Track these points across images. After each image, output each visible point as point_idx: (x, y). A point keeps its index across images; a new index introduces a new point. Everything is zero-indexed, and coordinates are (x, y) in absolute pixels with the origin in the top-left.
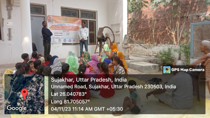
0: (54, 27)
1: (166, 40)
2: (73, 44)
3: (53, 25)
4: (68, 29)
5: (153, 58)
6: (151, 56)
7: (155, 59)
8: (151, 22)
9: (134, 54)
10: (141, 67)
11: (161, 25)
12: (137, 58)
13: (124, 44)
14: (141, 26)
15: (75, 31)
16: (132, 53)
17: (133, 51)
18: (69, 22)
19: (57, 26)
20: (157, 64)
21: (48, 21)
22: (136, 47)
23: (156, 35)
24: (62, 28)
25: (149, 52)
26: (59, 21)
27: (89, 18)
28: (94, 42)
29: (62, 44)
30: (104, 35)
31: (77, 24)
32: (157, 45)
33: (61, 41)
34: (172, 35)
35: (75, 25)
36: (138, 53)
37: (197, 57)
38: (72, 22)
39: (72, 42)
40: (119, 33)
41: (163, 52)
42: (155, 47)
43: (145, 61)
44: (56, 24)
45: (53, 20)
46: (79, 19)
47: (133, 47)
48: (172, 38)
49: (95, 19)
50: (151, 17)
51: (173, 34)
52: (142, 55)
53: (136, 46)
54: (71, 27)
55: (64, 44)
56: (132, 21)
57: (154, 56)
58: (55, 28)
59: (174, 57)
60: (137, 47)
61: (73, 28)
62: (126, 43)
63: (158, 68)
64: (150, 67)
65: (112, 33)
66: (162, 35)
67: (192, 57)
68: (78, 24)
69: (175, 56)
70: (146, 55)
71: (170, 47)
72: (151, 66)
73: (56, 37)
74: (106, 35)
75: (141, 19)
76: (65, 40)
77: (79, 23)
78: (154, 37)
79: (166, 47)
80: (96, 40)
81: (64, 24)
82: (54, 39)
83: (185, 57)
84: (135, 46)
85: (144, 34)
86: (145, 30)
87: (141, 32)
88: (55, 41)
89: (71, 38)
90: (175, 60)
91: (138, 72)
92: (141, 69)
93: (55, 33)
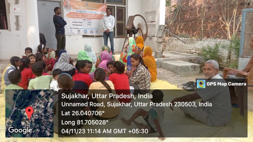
0: (71, 15)
1: (218, 34)
2: (97, 36)
3: (70, 13)
4: (90, 17)
5: (194, 56)
6: (192, 54)
7: (197, 58)
8: (200, 11)
9: (172, 50)
10: (176, 68)
11: (214, 13)
12: (175, 56)
13: (158, 38)
14: (187, 15)
15: (99, 20)
16: (169, 49)
17: (172, 47)
18: (91, 8)
19: (76, 13)
20: (199, 63)
21: (64, 7)
22: (175, 42)
23: (206, 27)
24: (82, 16)
25: (191, 49)
26: (78, 7)
27: (117, 3)
28: (122, 34)
29: (82, 36)
30: (135, 26)
31: (101, 11)
32: (201, 40)
33: (81, 32)
35: (99, 13)
36: (177, 49)
37: (248, 57)
38: (94, 8)
39: (94, 34)
40: (154, 23)
41: (208, 49)
42: (199, 42)
43: (183, 60)
44: (75, 11)
45: (70, 6)
46: (104, 5)
47: (172, 41)
49: (125, 5)
50: (200, 3)
51: (228, 26)
52: (182, 52)
53: (176, 40)
54: (93, 14)
55: (84, 36)
56: (176, 9)
57: (198, 53)
58: (73, 16)
59: (221, 55)
60: (177, 42)
61: (95, 17)
62: (160, 35)
63: (199, 69)
64: (188, 67)
65: (145, 23)
66: (214, 27)
69: (223, 55)
70: (187, 52)
71: (218, 43)
72: (189, 66)
73: (75, 27)
74: (139, 25)
75: (188, 6)
76: (85, 31)
77: (104, 9)
78: (202, 29)
79: (213, 42)
80: (125, 32)
81: (85, 11)
82: (72, 29)
83: (235, 56)
84: (174, 40)
85: (190, 25)
86: (193, 20)
87: (188, 23)
88: (73, 32)
89: (93, 29)
90: (223, 59)
91: (172, 73)
92: (175, 70)
93: (73, 22)
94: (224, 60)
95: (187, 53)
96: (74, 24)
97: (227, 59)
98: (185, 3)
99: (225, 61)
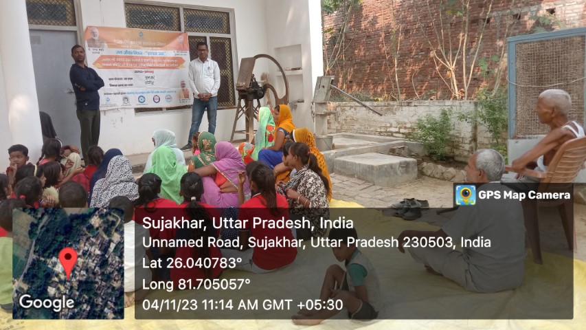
0: (106, 62)
1: (430, 87)
2: (168, 109)
3: (102, 57)
4: (150, 65)
5: (399, 140)
6: (392, 135)
7: (405, 144)
8: (387, 37)
9: (346, 131)
10: (368, 170)
11: (417, 43)
12: (355, 142)
13: (318, 105)
14: (360, 50)
15: (171, 70)
16: (339, 128)
17: (344, 122)
18: (151, 44)
19: (116, 57)
20: (411, 156)
21: (86, 44)
22: (349, 112)
23: (402, 74)
24: (131, 62)
25: (388, 125)
26: (120, 42)
27: (211, 30)
28: (228, 100)
29: (133, 111)
30: (258, 79)
31: (175, 48)
32: (409, 104)
33: (130, 101)
34: (448, 73)
35: (171, 54)
36: (357, 126)
37: (527, 136)
38: (160, 44)
39: (164, 104)
40: (299, 72)
41: (429, 123)
42: (404, 108)
43: (378, 150)
44: (113, 52)
45: (102, 40)
46: (180, 34)
47: (343, 110)
48: (449, 80)
49: (229, 33)
50: (386, 22)
51: (451, 69)
52: (369, 134)
53: (351, 107)
54: (157, 58)
55: (138, 110)
56: (335, 37)
57: (403, 134)
58: (110, 65)
59: (458, 135)
60: (356, 112)
61: (163, 63)
62: (321, 99)
63: (416, 170)
64: (394, 167)
65: (281, 74)
66: (420, 73)
67: (512, 136)
68: (180, 48)
69: (460, 134)
70: (380, 133)
71: (446, 108)
72: (395, 164)
73: (115, 89)
74: (263, 77)
75: (360, 30)
76: (141, 98)
77: (181, 45)
78: (397, 80)
79: (436, 108)
80: (234, 95)
81: (137, 51)
82: (109, 96)
83: (490, 135)
84: (347, 108)
85: (368, 71)
86: (373, 59)
87: (362, 67)
88: (113, 103)
89: (158, 92)
90: (462, 143)
91: (360, 182)
92: (367, 176)
93: (110, 79)
94: (463, 145)
95: (380, 135)
96: (114, 82)
97: (470, 143)
98: (352, 23)
99: (467, 147)
